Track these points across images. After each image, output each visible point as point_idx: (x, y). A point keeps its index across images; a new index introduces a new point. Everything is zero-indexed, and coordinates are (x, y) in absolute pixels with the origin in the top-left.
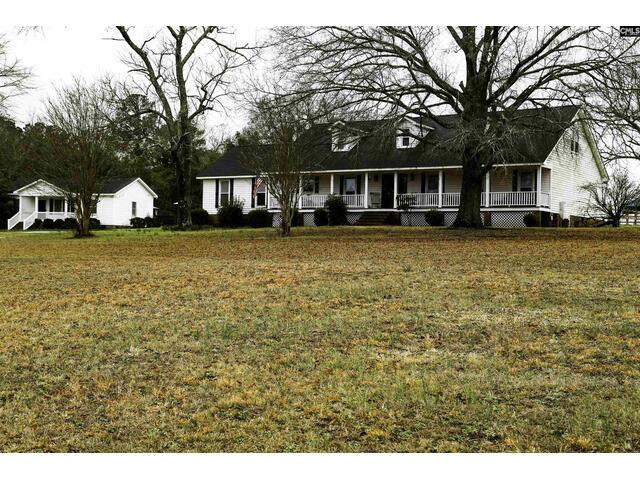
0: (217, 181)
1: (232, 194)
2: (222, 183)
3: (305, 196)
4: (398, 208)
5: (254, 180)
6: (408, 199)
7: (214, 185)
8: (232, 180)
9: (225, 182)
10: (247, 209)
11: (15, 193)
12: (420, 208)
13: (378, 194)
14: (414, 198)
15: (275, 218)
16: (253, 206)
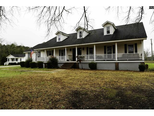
0: (28, 53)
4: (77, 61)
6: (81, 57)
11: (7, 57)
12: (86, 61)
13: (71, 56)
14: (84, 57)
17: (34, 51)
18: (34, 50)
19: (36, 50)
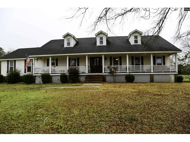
0: (8, 61)
1: (15, 67)
2: (10, 62)
3: (53, 67)
5: (25, 61)
7: (6, 63)
8: (15, 61)
9: (11, 61)
10: (22, 73)
15: (37, 78)
16: (25, 72)
17: (30, 58)
18: (29, 56)
19: (32, 57)
